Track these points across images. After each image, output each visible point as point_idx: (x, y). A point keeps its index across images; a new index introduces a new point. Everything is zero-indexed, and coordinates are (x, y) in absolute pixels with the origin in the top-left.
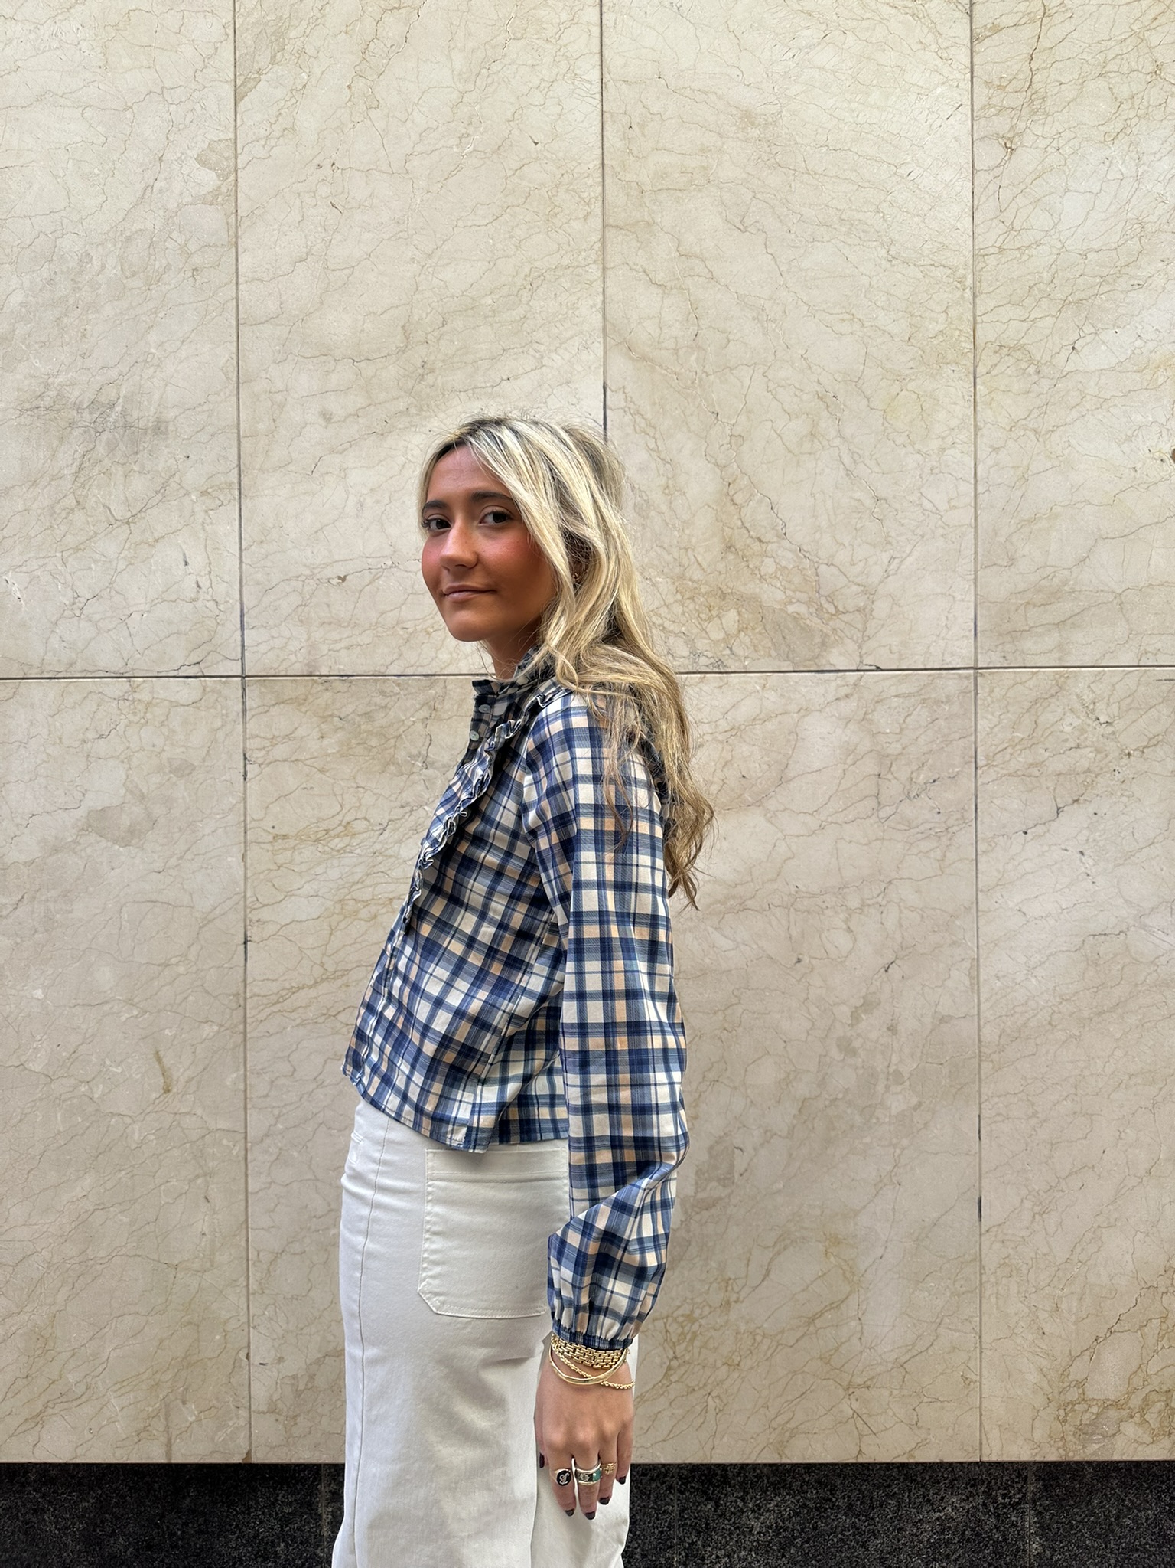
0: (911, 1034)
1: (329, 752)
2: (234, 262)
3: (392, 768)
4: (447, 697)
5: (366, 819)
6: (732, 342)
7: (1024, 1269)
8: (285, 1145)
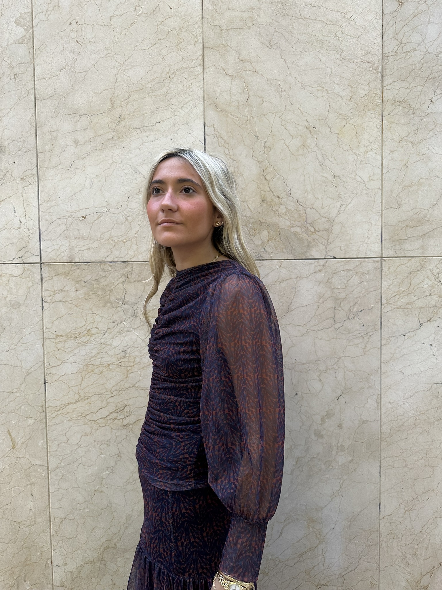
1: (80, 297)
2: (33, 71)
3: (109, 304)
4: (133, 272)
5: (97, 328)
6: (265, 103)
7: (400, 535)
8: (65, 472)
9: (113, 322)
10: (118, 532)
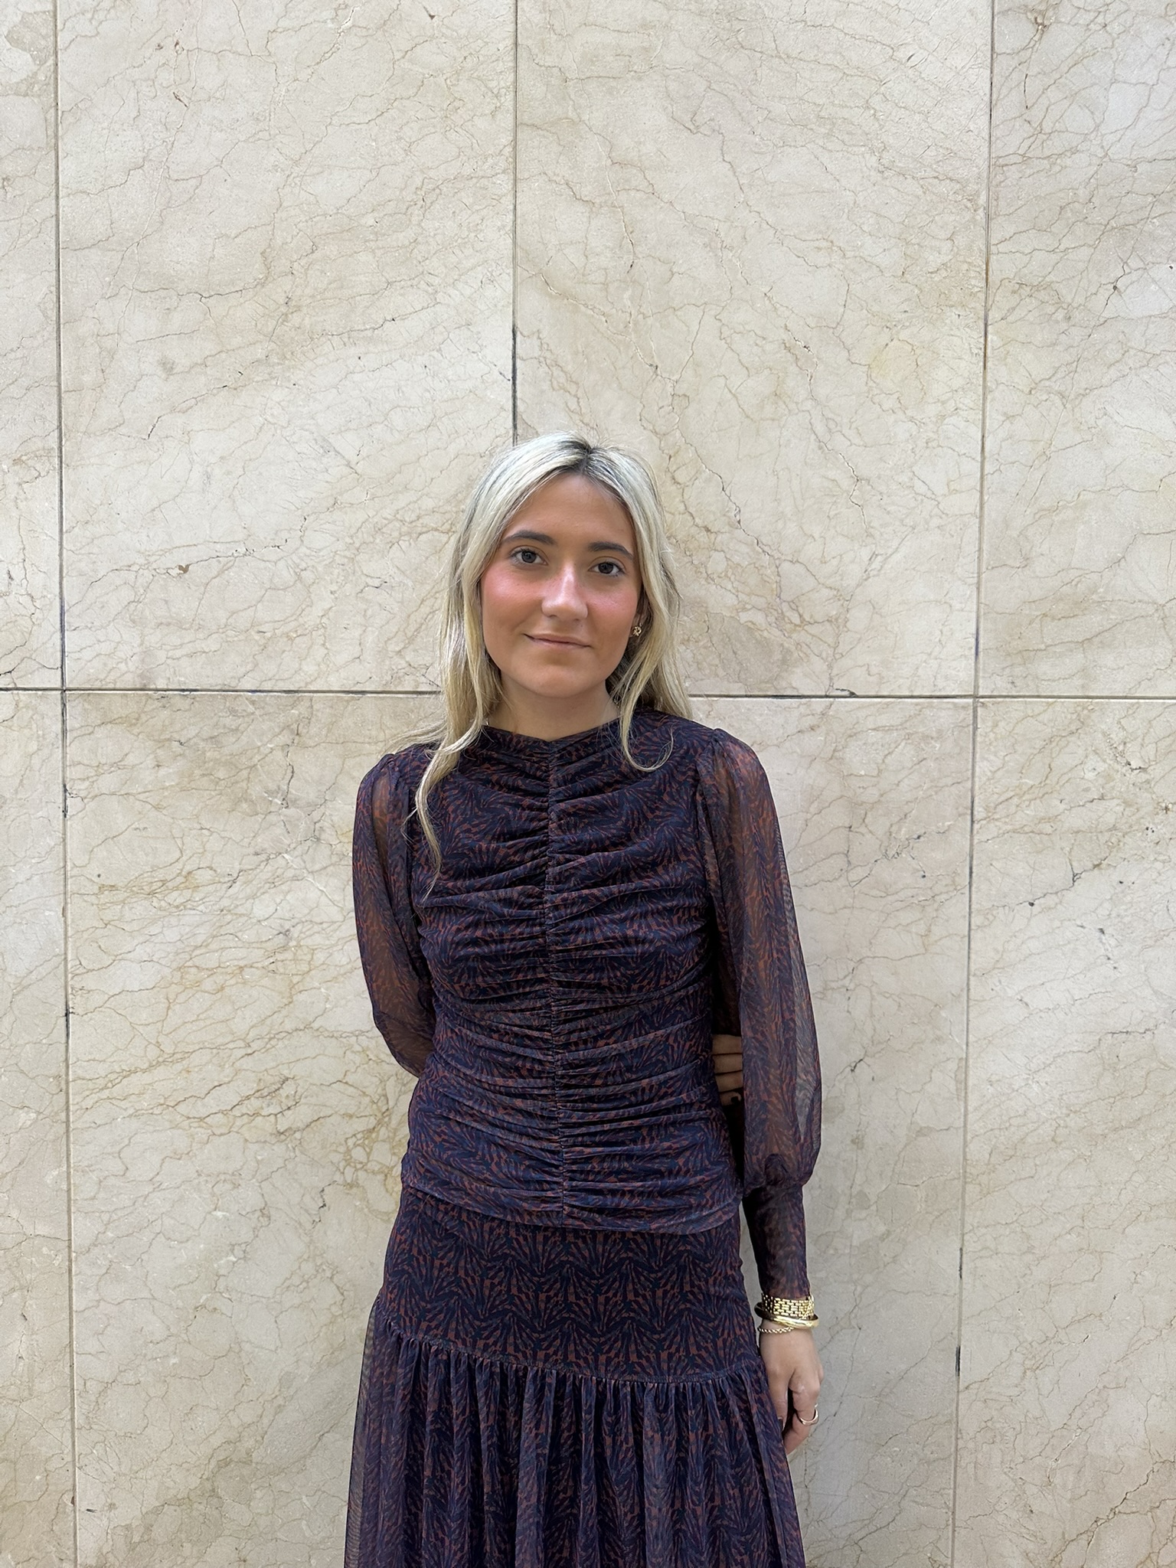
0: (881, 1149)
1: (167, 784)
2: (53, 170)
3: (245, 805)
4: (313, 720)
5: (211, 869)
7: (1010, 1434)
8: (116, 1257)
9: (257, 854)
10: (255, 1420)
